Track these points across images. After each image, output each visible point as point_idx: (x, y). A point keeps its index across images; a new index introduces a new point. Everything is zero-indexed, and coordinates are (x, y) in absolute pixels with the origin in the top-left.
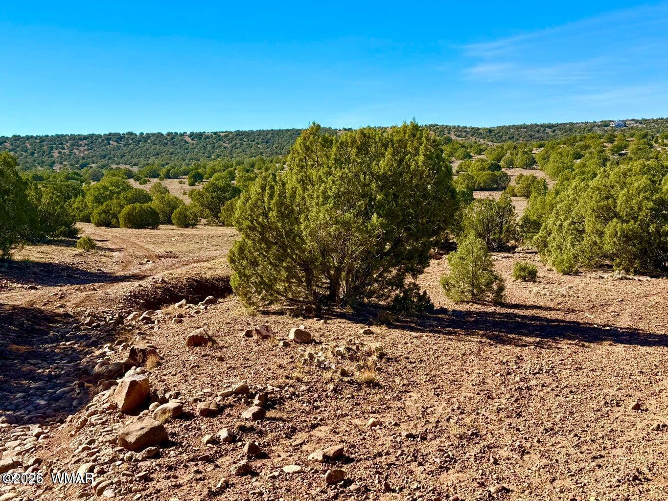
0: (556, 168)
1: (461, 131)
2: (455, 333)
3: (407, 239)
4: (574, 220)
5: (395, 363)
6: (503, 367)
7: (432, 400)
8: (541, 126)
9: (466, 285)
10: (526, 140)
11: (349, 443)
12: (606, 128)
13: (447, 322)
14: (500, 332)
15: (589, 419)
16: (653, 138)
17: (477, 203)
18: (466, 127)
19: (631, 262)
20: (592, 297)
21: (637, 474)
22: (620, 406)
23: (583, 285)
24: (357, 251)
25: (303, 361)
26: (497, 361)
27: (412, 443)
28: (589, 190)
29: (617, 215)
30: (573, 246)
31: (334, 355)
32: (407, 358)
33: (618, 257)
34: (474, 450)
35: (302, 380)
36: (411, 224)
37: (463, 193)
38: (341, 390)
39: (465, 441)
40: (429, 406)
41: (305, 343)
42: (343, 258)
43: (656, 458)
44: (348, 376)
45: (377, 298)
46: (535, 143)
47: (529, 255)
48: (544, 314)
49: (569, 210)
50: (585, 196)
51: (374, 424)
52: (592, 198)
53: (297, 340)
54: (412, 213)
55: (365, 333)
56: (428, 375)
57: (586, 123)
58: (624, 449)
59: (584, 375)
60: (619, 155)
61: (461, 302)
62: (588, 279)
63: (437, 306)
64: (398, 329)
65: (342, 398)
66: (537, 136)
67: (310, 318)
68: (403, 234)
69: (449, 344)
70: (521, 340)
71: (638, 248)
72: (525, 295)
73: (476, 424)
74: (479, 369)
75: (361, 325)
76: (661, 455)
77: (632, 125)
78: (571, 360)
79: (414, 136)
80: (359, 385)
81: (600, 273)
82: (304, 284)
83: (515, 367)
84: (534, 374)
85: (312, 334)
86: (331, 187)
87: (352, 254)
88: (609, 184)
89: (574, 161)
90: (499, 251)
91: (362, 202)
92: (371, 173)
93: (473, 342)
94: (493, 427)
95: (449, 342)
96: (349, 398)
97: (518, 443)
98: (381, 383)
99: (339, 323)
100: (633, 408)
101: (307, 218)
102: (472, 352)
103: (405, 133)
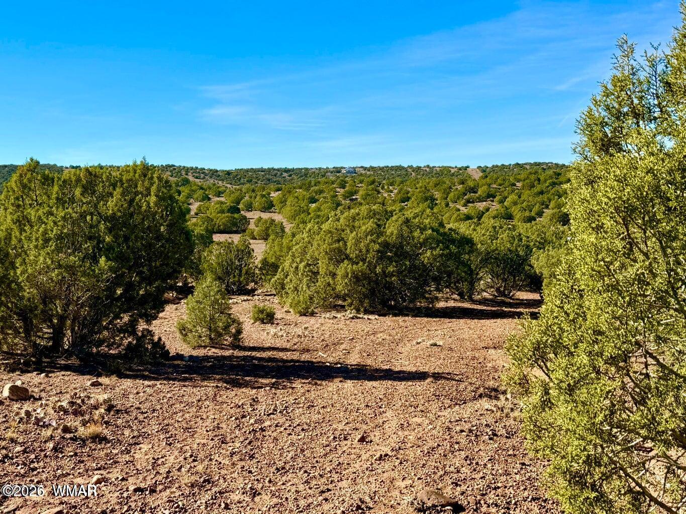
0: (293, 211)
1: (199, 172)
2: (191, 379)
3: (140, 283)
4: (309, 262)
5: (125, 415)
6: (238, 410)
7: (163, 450)
8: (278, 170)
9: (204, 330)
10: (264, 184)
11: (69, 504)
12: (338, 174)
13: (182, 368)
14: (237, 375)
15: (319, 455)
16: (380, 185)
17: (216, 246)
18: (204, 169)
19: (361, 302)
20: (326, 336)
21: (360, 504)
22: (347, 440)
23: (318, 326)
24: (83, 296)
25: (18, 420)
26: (232, 405)
27: (140, 497)
28: (322, 233)
29: (347, 257)
30: (309, 287)
31: (55, 411)
32: (139, 408)
33: (349, 297)
34: (206, 497)
35: (17, 441)
36: (143, 268)
37: (202, 235)
38: (62, 448)
39: (196, 489)
40: (160, 457)
41: (21, 400)
42: (68, 305)
43: (378, 486)
44: (71, 432)
45: (106, 346)
46: (272, 187)
47: (268, 298)
48: (281, 355)
49: (304, 252)
50: (319, 239)
51: (98, 482)
52: (324, 240)
53: (12, 397)
54: (144, 256)
55: (93, 385)
56: (160, 424)
57: (320, 169)
58: (349, 481)
59: (316, 412)
60: (350, 200)
61: (198, 347)
62: (323, 319)
63: (172, 353)
64: (130, 378)
65: (63, 457)
66: (275, 180)
67: (29, 372)
68: (135, 278)
69: (184, 391)
70: (257, 382)
71: (366, 289)
72: (262, 338)
73: (209, 470)
74: (214, 414)
75: (88, 377)
76: (382, 483)
77: (361, 172)
78: (304, 399)
79: (145, 176)
80: (84, 441)
81: (334, 313)
82: (23, 335)
83: (251, 409)
84: (268, 415)
85: (30, 390)
86: (52, 228)
87: (78, 301)
88: (340, 227)
89: (310, 205)
90: (239, 295)
91: (89, 244)
92: (99, 213)
93: (209, 387)
94: (226, 472)
95: (184, 389)
96: (72, 456)
97: (250, 486)
98: (108, 437)
99: (63, 375)
100: (359, 441)
101: (24, 262)
102: (208, 397)
103: (135, 173)
